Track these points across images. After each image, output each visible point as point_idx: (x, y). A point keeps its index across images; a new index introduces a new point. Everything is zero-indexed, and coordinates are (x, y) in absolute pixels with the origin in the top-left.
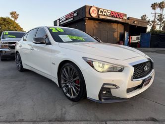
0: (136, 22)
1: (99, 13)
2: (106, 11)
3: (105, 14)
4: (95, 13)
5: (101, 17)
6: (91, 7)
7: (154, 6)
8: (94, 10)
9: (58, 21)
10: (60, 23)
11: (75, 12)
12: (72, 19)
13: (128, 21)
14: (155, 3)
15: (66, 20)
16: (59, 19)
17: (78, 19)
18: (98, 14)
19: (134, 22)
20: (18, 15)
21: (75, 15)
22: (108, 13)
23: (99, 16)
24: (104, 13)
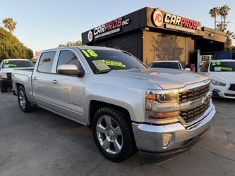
0: (212, 35)
1: (166, 20)
2: (175, 17)
3: (174, 21)
4: (160, 19)
5: (168, 26)
6: (155, 10)
7: (213, 12)
8: (159, 15)
9: (91, 32)
10: (94, 36)
11: (124, 19)
12: (118, 30)
13: (202, 34)
14: (214, 8)
15: (107, 31)
16: (92, 31)
17: (131, 29)
18: (164, 21)
19: (210, 35)
20: (15, 24)
21: (125, 23)
22: (177, 21)
23: (165, 25)
24: (172, 20)
